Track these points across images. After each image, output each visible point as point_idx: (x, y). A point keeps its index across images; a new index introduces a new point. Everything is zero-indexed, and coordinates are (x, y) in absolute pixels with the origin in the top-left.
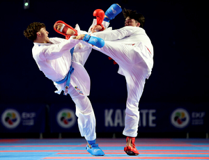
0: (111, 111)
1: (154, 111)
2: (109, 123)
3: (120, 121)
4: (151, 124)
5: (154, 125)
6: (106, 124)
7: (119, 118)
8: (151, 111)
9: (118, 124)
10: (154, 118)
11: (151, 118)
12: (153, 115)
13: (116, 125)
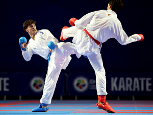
0: (116, 79)
1: (150, 79)
2: (114, 88)
3: (123, 87)
4: (148, 89)
5: (150, 90)
6: (112, 89)
7: (122, 84)
8: (148, 79)
9: (122, 89)
10: (150, 84)
11: (148, 84)
12: (150, 82)
13: (120, 89)
